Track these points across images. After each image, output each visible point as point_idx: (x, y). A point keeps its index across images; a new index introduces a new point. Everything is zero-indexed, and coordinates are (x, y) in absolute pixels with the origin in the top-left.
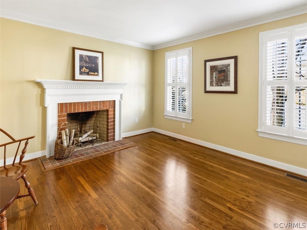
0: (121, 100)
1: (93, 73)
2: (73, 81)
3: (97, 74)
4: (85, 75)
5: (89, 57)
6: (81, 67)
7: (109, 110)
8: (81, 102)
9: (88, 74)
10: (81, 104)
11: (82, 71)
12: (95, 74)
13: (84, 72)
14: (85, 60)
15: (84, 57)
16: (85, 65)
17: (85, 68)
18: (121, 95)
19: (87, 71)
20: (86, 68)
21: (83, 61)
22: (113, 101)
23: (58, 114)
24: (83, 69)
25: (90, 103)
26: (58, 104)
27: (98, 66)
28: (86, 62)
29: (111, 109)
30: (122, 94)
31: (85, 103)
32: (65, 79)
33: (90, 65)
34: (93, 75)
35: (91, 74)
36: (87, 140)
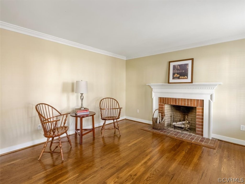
0: (210, 100)
1: (183, 77)
2: (169, 84)
3: (186, 77)
4: (176, 79)
5: (179, 65)
6: (174, 74)
7: (197, 107)
8: (173, 98)
9: (179, 78)
10: (172, 100)
11: (174, 76)
12: (185, 77)
13: (176, 77)
14: (177, 68)
15: (176, 66)
16: (177, 72)
17: (176, 74)
18: (211, 96)
19: (178, 76)
20: (178, 74)
21: (175, 69)
22: (202, 101)
23: (159, 103)
24: (175, 75)
25: (179, 99)
26: (159, 97)
27: (188, 71)
28: (178, 70)
29: (199, 107)
30: (212, 94)
31: (175, 99)
32: (165, 83)
33: (181, 71)
34: (183, 78)
35: (181, 78)
36: (180, 126)
